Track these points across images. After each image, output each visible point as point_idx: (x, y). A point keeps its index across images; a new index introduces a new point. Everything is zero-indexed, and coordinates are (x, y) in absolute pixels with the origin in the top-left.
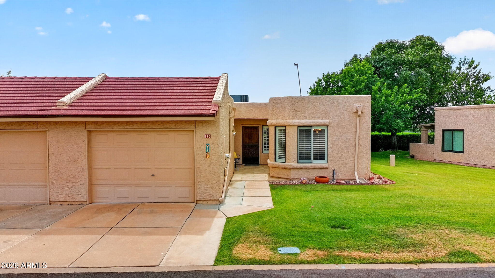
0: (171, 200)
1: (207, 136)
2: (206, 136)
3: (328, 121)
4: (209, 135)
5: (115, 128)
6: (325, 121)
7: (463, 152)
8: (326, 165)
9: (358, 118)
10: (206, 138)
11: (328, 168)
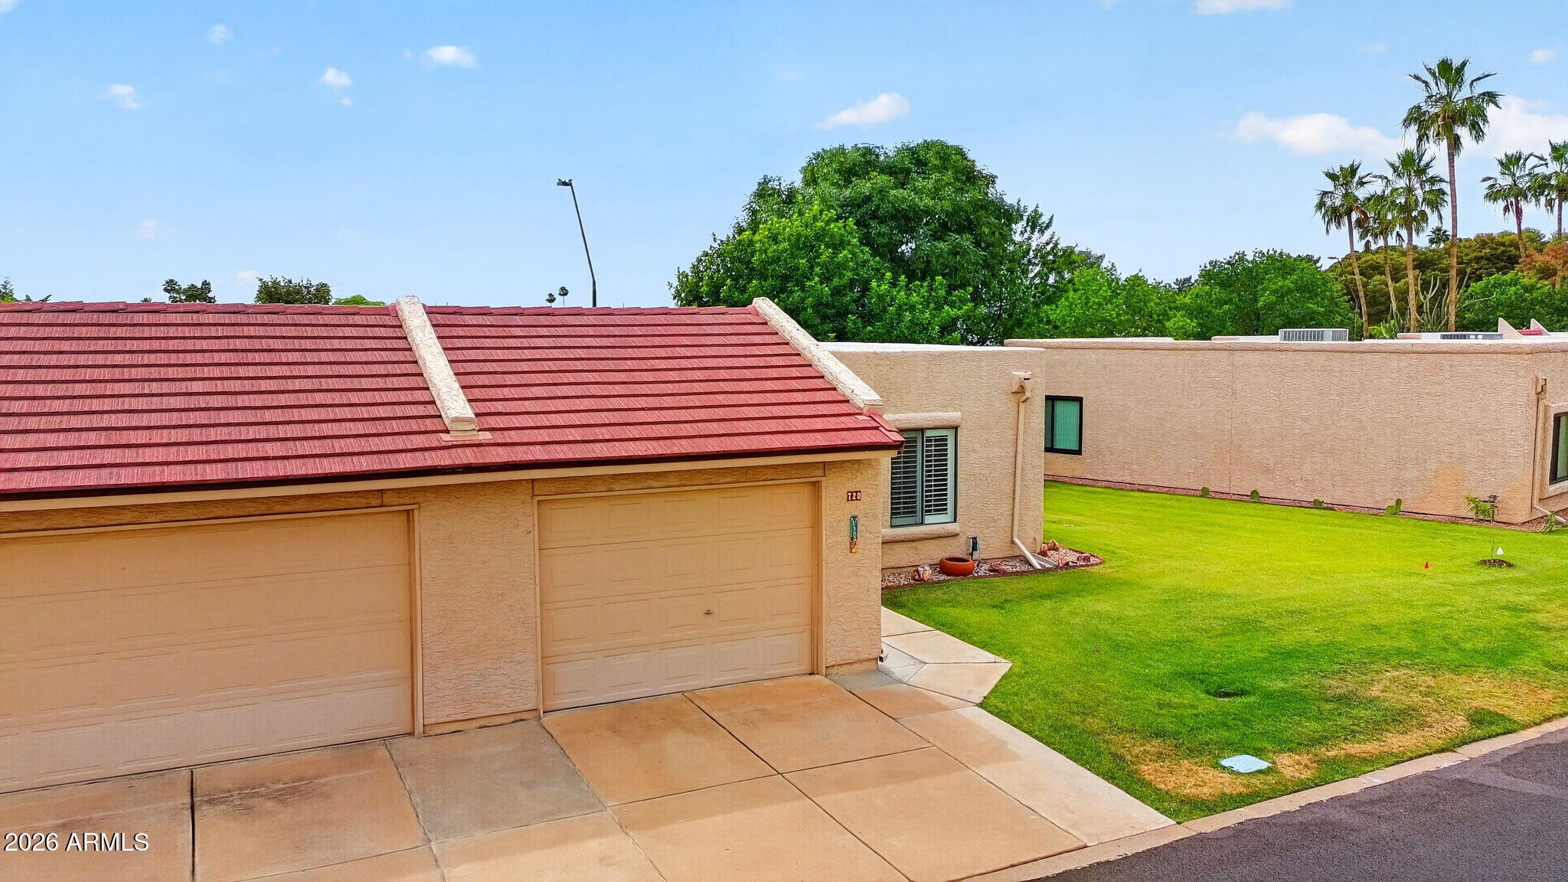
0: (753, 675)
1: (852, 496)
2: (850, 494)
3: (959, 414)
4: (857, 492)
5: (618, 488)
6: (952, 416)
7: (1079, 452)
8: (954, 528)
9: (1022, 406)
10: (852, 500)
11: (957, 535)
